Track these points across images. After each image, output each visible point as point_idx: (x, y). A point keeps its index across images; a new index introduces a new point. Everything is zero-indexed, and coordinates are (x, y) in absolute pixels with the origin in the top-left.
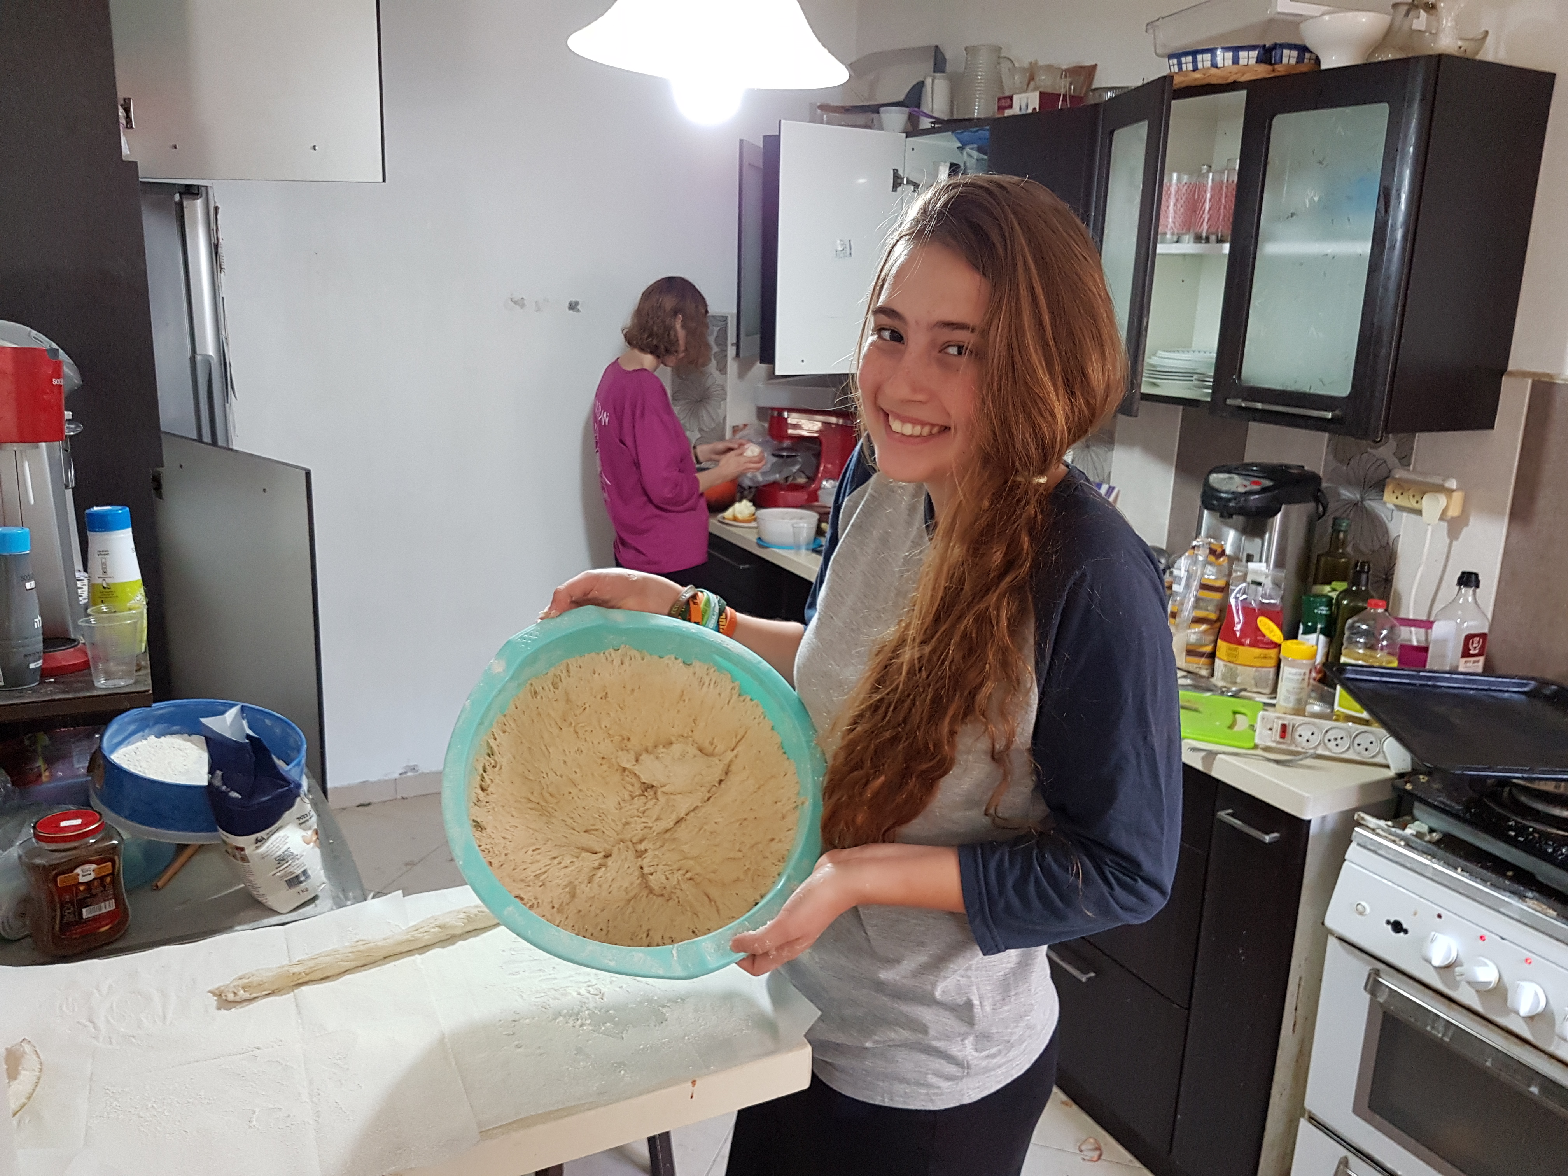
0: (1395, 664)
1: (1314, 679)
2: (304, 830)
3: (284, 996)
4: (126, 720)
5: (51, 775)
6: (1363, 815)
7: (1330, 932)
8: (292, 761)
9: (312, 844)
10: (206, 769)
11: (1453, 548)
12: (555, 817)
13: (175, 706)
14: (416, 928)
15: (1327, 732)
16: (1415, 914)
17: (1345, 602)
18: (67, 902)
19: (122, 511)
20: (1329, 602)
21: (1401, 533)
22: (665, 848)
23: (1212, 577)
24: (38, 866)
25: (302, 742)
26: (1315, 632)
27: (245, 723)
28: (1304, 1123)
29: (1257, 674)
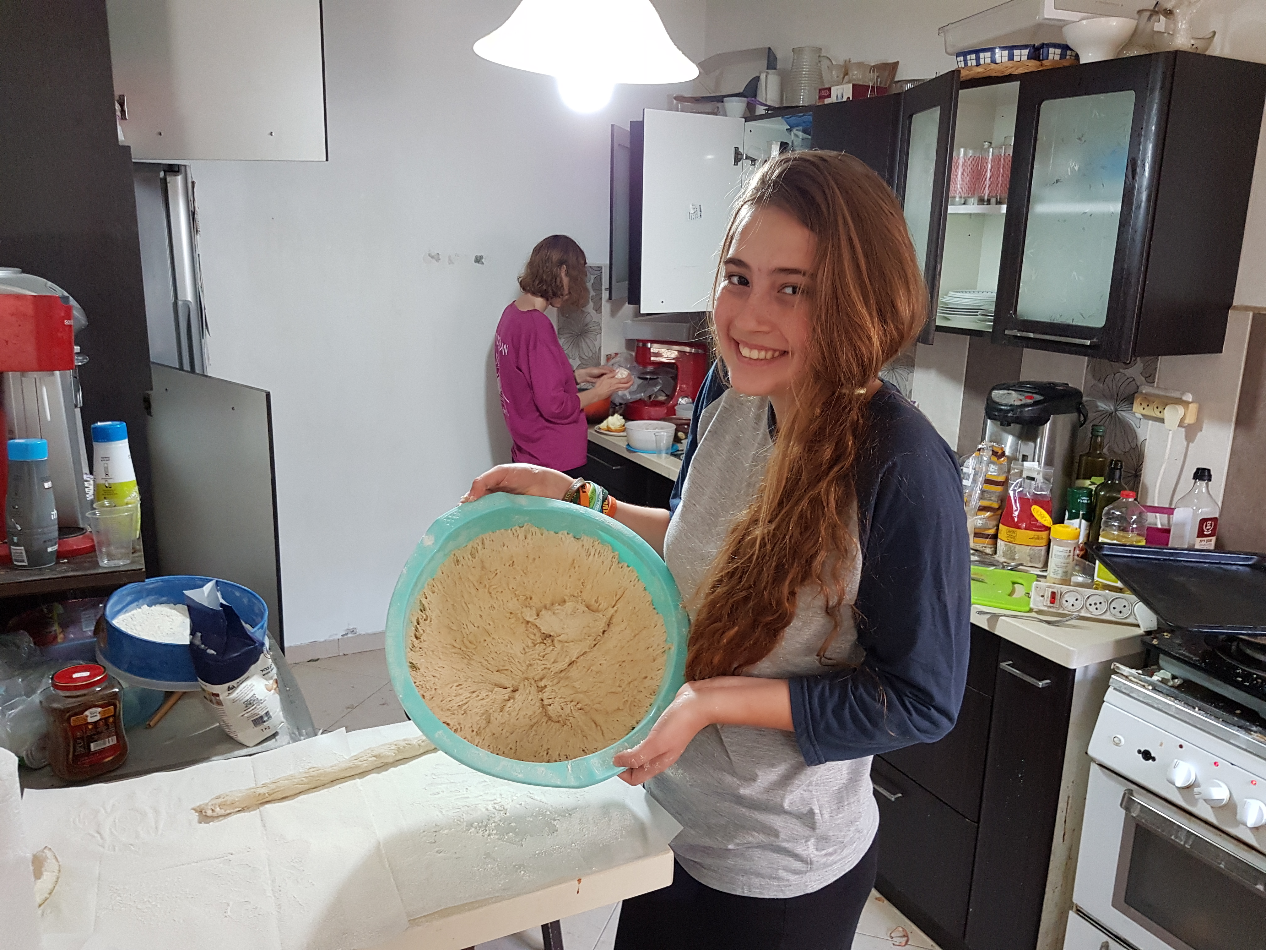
0: (1143, 543)
1: (1078, 556)
2: (267, 679)
3: (252, 812)
4: (124, 592)
5: (65, 637)
6: (1118, 665)
7: (1093, 760)
8: (257, 625)
9: (273, 691)
10: (188, 631)
11: (1190, 449)
13: (162, 581)
14: (356, 758)
15: (1088, 598)
16: (1161, 745)
17: (1102, 493)
18: (79, 739)
19: (120, 426)
20: (1089, 493)
21: (1147, 438)
22: (560, 685)
23: (995, 474)
24: (55, 710)
25: (265, 610)
26: (1078, 518)
27: (219, 594)
28: (1072, 915)
29: (1032, 552)
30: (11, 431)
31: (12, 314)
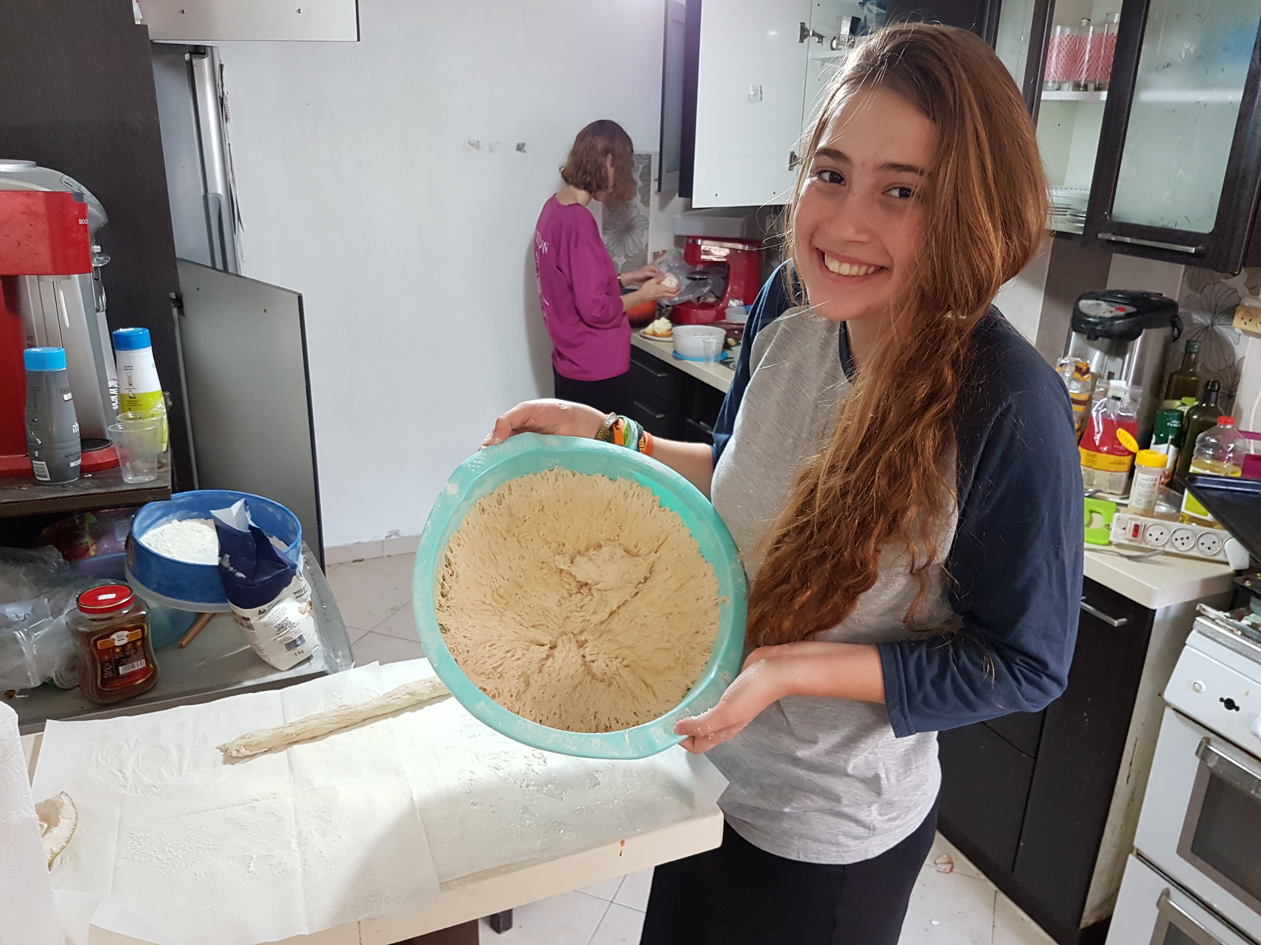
0: (1238, 474)
1: (1163, 483)
2: (300, 602)
3: (279, 754)
4: (153, 507)
5: (97, 549)
6: (1204, 606)
7: (1167, 704)
8: (288, 541)
9: (307, 614)
10: (217, 552)
12: (505, 616)
13: (192, 495)
14: (390, 695)
16: (1247, 694)
17: (1195, 417)
18: (107, 662)
19: (143, 333)
20: (1180, 416)
21: (1246, 355)
23: (1077, 392)
24: (82, 632)
25: (298, 527)
26: (1166, 442)
27: (248, 515)
28: (1132, 858)
29: (1111, 477)
30: (31, 338)
31: (23, 213)
